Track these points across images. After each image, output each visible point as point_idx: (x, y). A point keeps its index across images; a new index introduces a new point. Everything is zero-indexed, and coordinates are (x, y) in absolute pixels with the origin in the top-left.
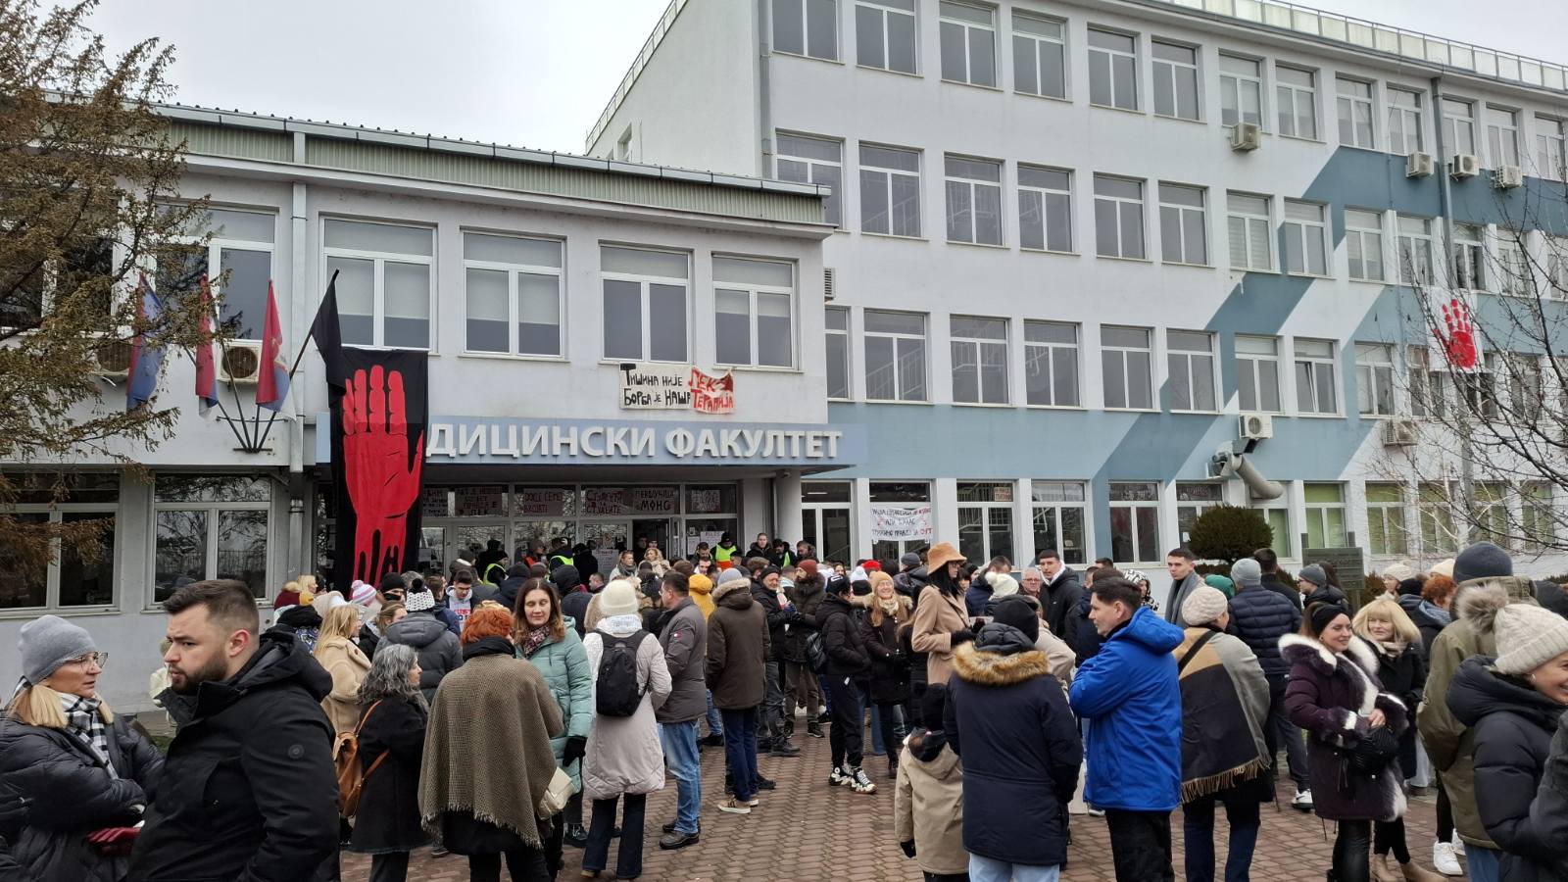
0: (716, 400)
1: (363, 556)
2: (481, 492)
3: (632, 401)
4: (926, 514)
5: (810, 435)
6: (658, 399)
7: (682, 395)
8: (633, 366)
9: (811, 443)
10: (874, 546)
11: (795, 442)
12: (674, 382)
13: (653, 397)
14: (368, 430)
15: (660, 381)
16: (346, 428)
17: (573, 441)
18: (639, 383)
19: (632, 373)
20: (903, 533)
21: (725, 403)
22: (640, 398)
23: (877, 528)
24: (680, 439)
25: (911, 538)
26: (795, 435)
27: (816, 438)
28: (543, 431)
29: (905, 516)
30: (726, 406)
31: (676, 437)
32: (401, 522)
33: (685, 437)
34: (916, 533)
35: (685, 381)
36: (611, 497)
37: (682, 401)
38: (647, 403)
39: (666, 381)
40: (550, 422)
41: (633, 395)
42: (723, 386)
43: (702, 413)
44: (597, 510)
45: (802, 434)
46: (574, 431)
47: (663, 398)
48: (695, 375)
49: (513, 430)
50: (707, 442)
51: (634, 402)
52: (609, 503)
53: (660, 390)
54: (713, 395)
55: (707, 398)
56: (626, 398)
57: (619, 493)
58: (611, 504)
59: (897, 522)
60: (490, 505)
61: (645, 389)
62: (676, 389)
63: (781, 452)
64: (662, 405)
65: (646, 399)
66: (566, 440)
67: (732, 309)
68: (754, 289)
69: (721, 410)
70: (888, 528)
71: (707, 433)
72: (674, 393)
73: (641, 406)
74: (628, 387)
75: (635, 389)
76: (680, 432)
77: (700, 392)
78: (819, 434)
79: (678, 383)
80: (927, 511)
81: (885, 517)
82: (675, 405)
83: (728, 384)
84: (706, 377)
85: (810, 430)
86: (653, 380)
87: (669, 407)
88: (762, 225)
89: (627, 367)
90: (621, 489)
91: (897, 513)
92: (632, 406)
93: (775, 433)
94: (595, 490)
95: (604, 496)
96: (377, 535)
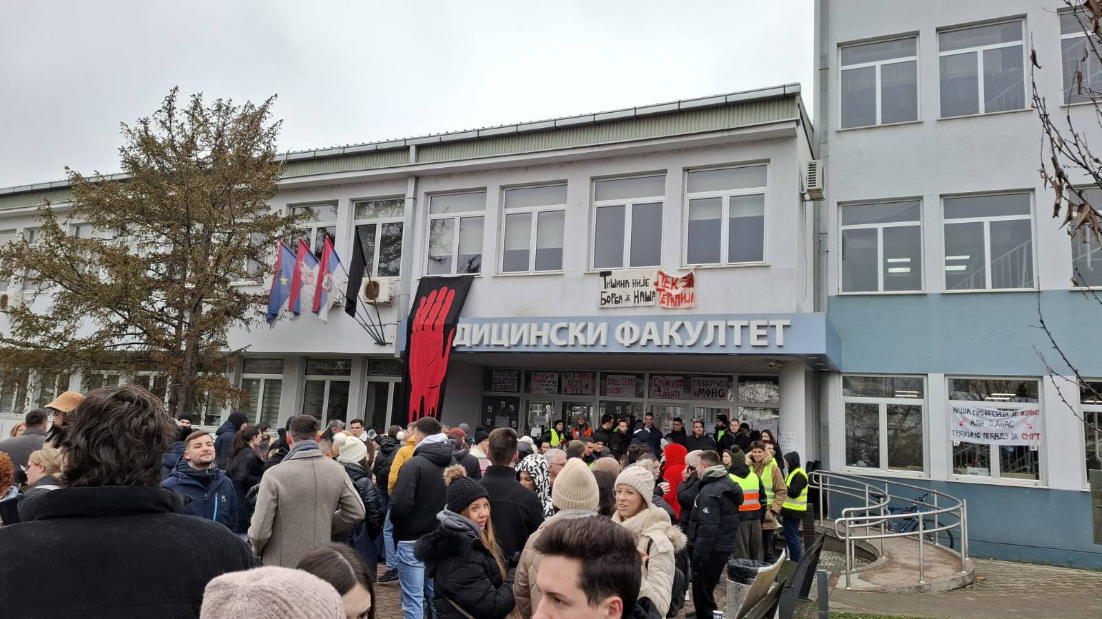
0: (677, 296)
1: (415, 412)
2: (580, 376)
3: (607, 301)
4: (1031, 418)
5: (753, 325)
6: (628, 299)
7: (648, 294)
8: (609, 273)
9: (754, 332)
10: (955, 448)
11: (737, 330)
12: (642, 284)
13: (624, 298)
14: (423, 329)
15: (631, 283)
16: (413, 328)
17: (544, 334)
18: (613, 286)
19: (608, 279)
20: (996, 436)
21: (687, 298)
22: (614, 299)
23: (960, 429)
24: (627, 332)
25: (1008, 442)
26: (737, 324)
27: (759, 327)
28: (525, 327)
29: (999, 417)
30: (688, 301)
31: (623, 329)
32: (437, 390)
33: (631, 329)
34: (1015, 437)
35: (651, 283)
36: (673, 384)
37: (648, 299)
38: (619, 302)
39: (635, 284)
40: (530, 320)
41: (608, 297)
42: (685, 284)
43: (667, 308)
44: (661, 394)
45: (745, 323)
46: (546, 326)
47: (632, 298)
48: (661, 277)
49: (505, 327)
50: (650, 333)
51: (609, 302)
52: (671, 389)
53: (631, 291)
54: (674, 292)
55: (669, 295)
56: (602, 299)
57: (680, 381)
58: (673, 390)
59: (986, 424)
60: (584, 386)
61: (618, 291)
62: (644, 289)
63: (722, 341)
64: (631, 303)
65: (618, 299)
66: (539, 334)
67: (704, 215)
68: (726, 194)
69: (684, 305)
70: (974, 430)
71: (652, 325)
72: (642, 293)
73: (614, 305)
74: (604, 290)
75: (610, 291)
76: (627, 325)
77: (663, 290)
78: (764, 323)
79: (646, 284)
80: (1032, 413)
81: (970, 417)
82: (643, 303)
83: (690, 281)
84: (669, 277)
85: (754, 319)
86: (624, 284)
87: (636, 304)
88: (719, 135)
89: (605, 274)
90: (682, 378)
91: (987, 413)
92: (607, 305)
93: (716, 323)
94: (660, 378)
95: (667, 383)
96: (423, 398)
